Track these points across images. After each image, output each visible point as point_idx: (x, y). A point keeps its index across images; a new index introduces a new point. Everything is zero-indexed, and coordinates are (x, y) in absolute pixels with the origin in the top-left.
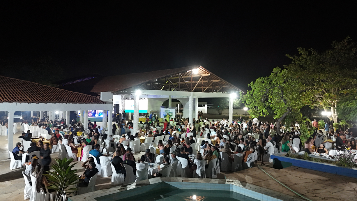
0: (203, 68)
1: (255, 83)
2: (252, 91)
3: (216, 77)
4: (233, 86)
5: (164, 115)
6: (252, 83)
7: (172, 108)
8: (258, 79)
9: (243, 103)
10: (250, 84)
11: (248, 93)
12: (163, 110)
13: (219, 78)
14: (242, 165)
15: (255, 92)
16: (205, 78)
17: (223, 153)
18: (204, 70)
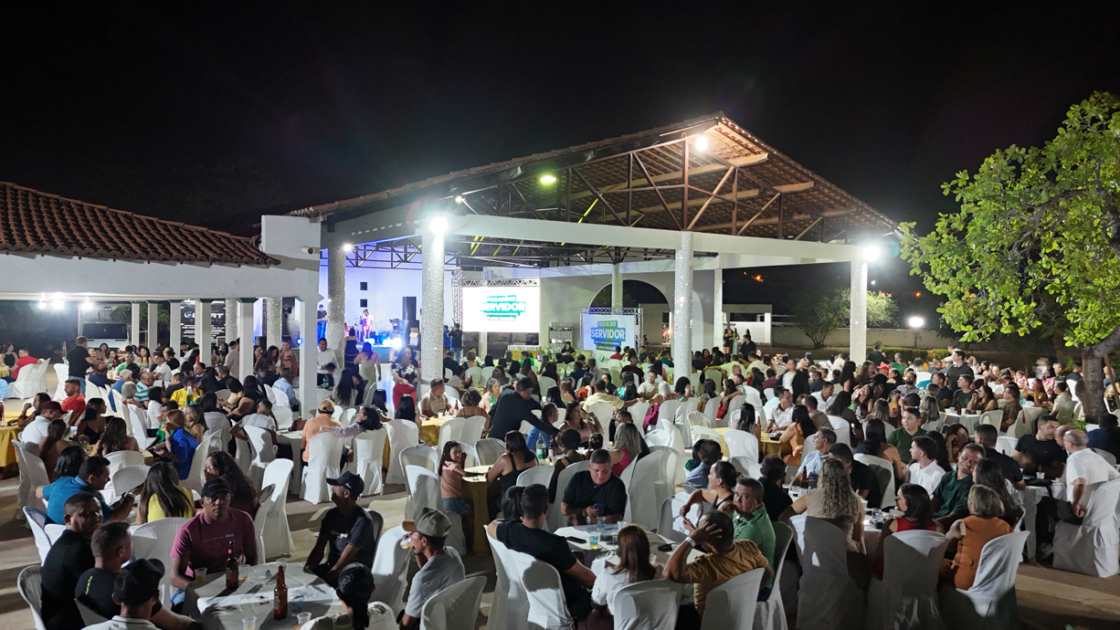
0: (733, 129)
1: (976, 177)
2: (964, 212)
3: (795, 168)
4: (868, 212)
5: (595, 339)
6: (962, 176)
7: (625, 313)
8: (991, 160)
9: (919, 272)
10: (954, 182)
11: (941, 225)
12: (591, 321)
13: (807, 176)
14: (941, 604)
15: (978, 221)
16: (746, 176)
17: (810, 520)
18: (738, 137)
